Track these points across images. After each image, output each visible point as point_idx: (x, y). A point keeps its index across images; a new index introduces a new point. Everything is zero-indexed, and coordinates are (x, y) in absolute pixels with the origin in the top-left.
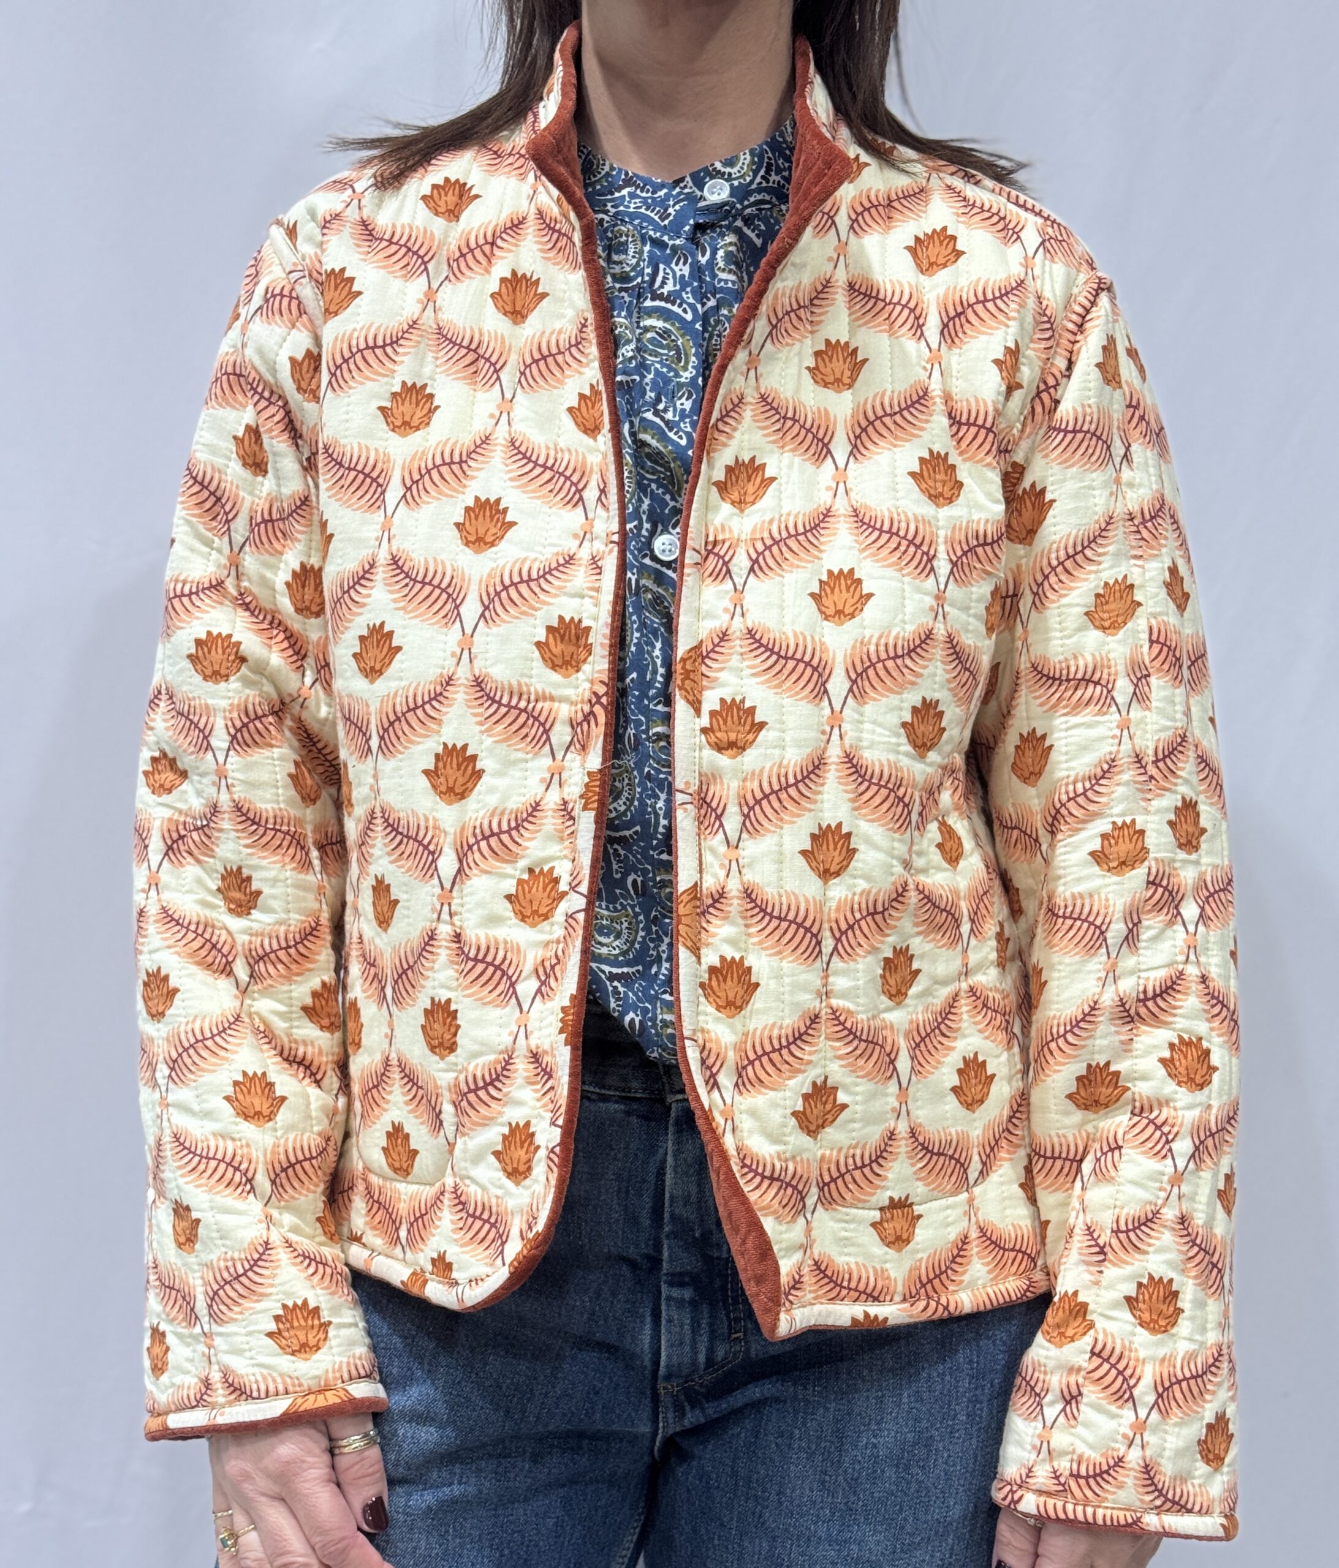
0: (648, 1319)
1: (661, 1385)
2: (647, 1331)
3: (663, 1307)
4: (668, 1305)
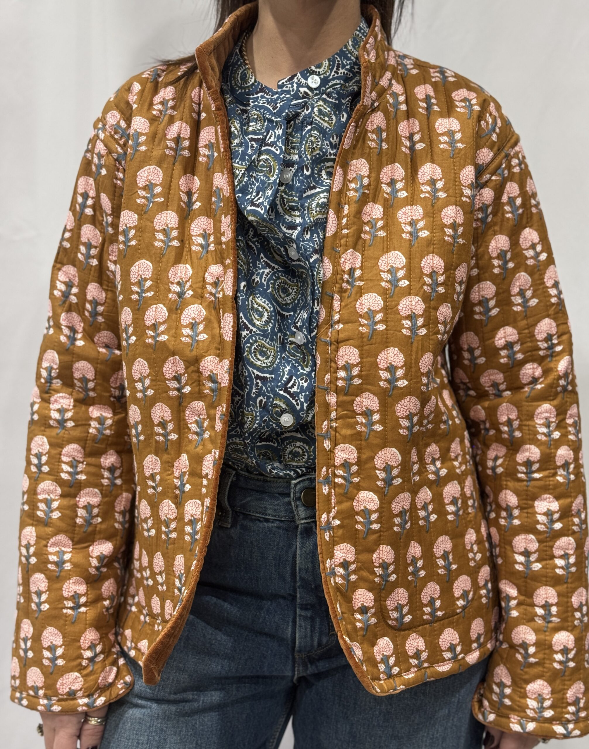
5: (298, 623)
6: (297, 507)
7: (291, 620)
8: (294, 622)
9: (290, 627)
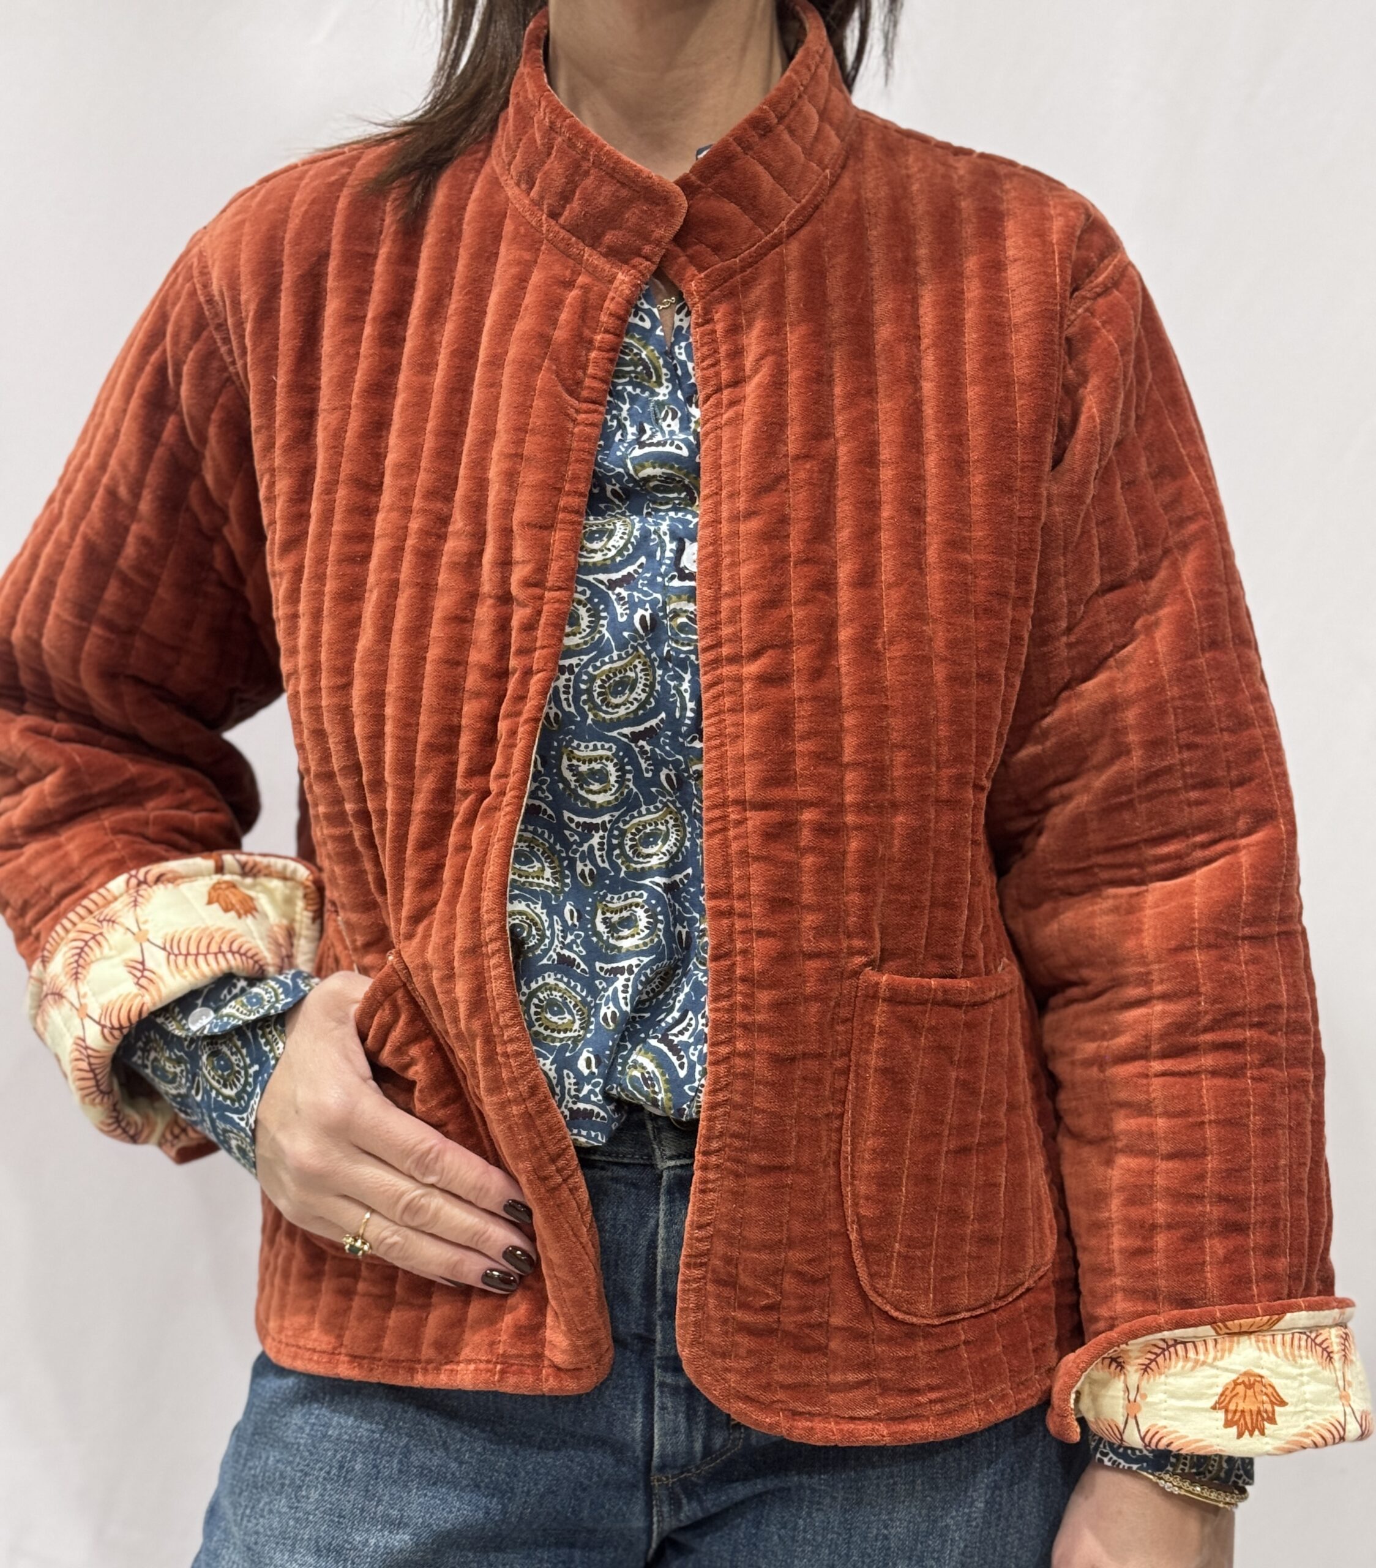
1: (655, 1476)
6: (658, 1130)
7: (640, 1397)
8: (649, 1400)
9: (638, 1414)
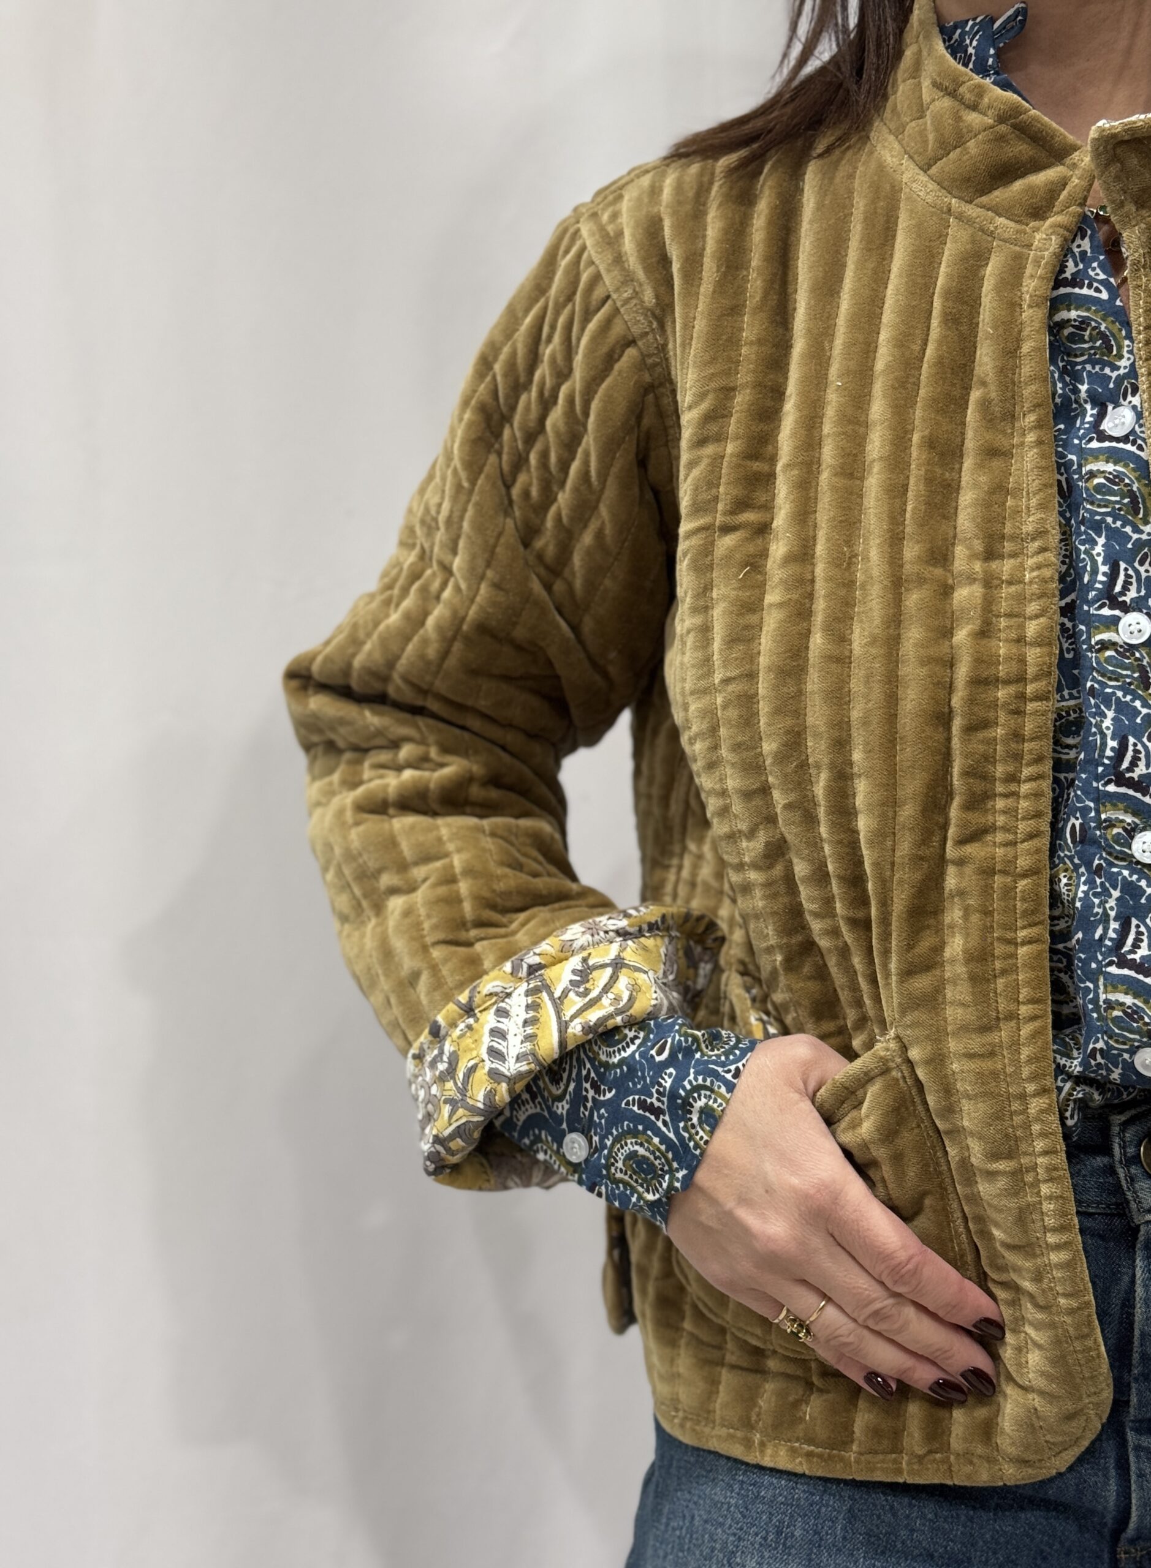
0: (1113, 1472)
1: (1123, 1548)
2: (1113, 1486)
3: (1132, 1459)
4: (1138, 1457)
5: (1133, 1468)
6: (1132, 1180)
7: (1111, 1463)
8: (1123, 1467)
9: (1112, 1481)
